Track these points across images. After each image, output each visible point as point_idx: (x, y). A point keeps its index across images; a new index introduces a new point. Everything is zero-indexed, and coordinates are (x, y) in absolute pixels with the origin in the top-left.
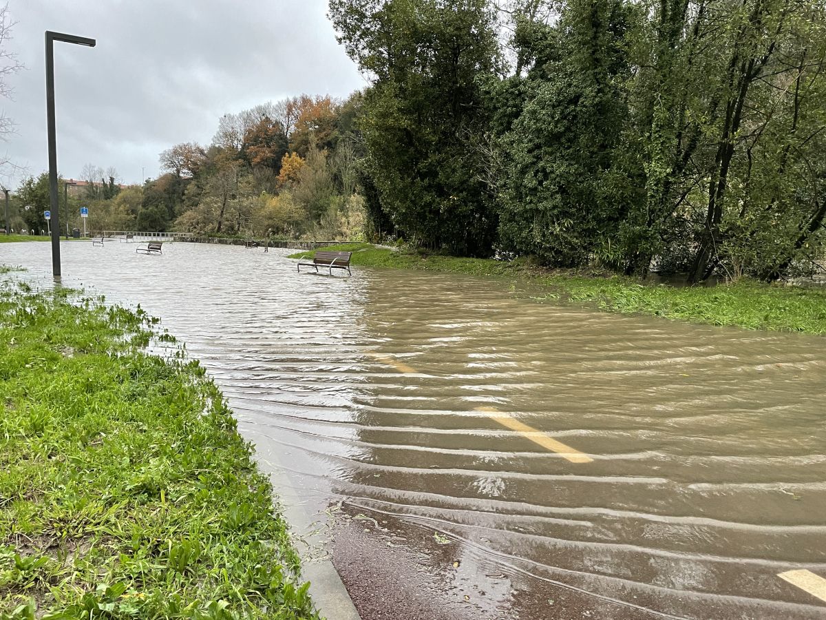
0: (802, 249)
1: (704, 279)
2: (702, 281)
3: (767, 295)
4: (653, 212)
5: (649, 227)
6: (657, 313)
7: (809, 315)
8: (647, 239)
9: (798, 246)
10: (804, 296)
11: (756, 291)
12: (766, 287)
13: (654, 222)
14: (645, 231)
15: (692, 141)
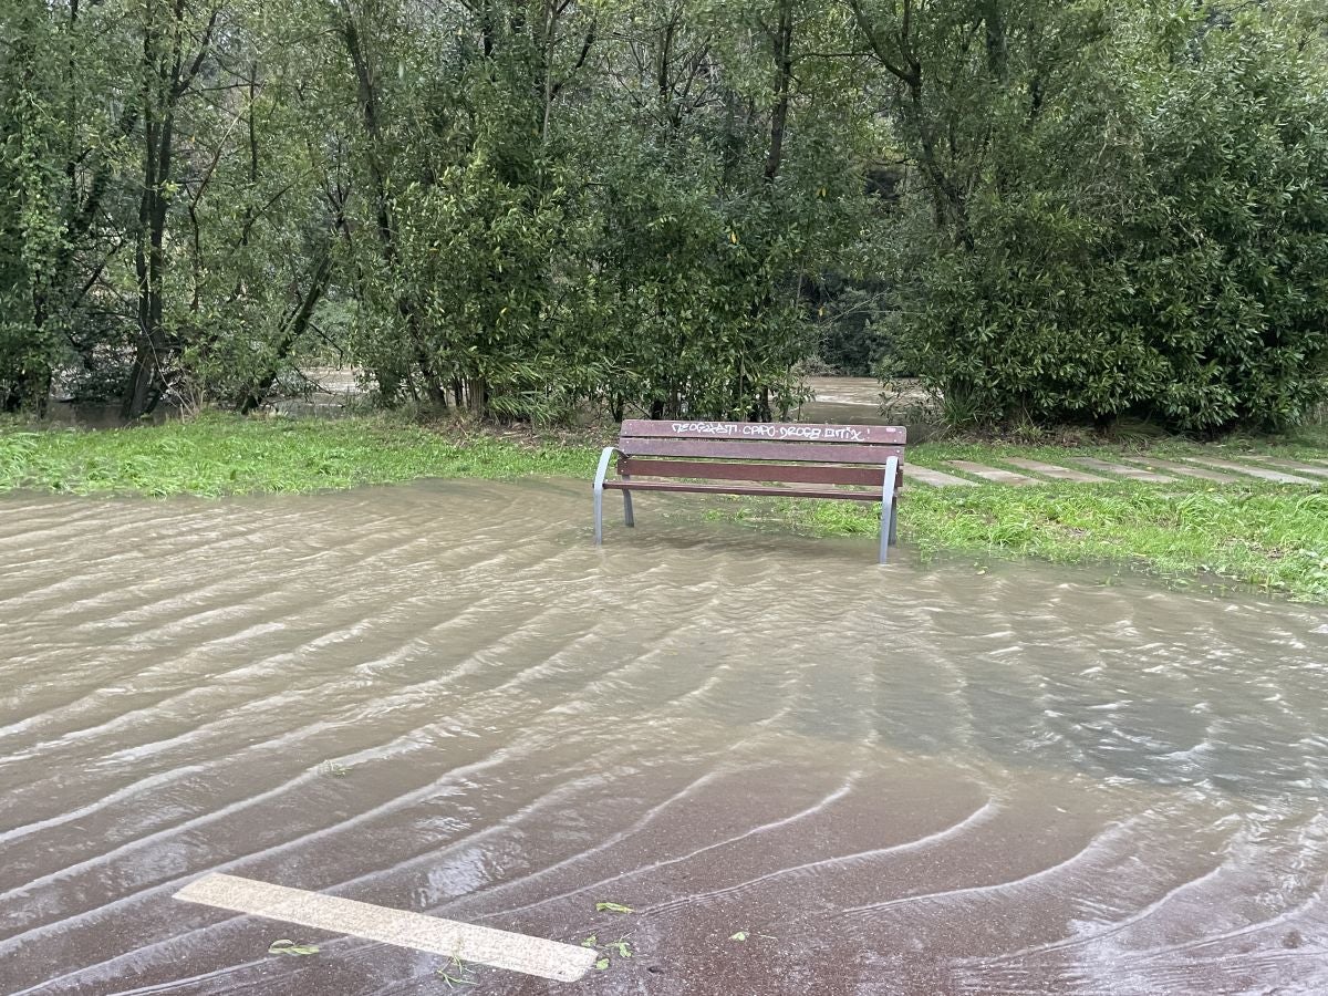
0: (288, 358)
1: (148, 411)
2: (145, 416)
3: (240, 433)
4: (42, 301)
5: (39, 326)
6: (57, 486)
7: (295, 462)
8: (38, 346)
9: (283, 355)
10: (290, 433)
11: (225, 429)
12: (240, 420)
13: (46, 318)
14: (32, 334)
15: (99, 180)
